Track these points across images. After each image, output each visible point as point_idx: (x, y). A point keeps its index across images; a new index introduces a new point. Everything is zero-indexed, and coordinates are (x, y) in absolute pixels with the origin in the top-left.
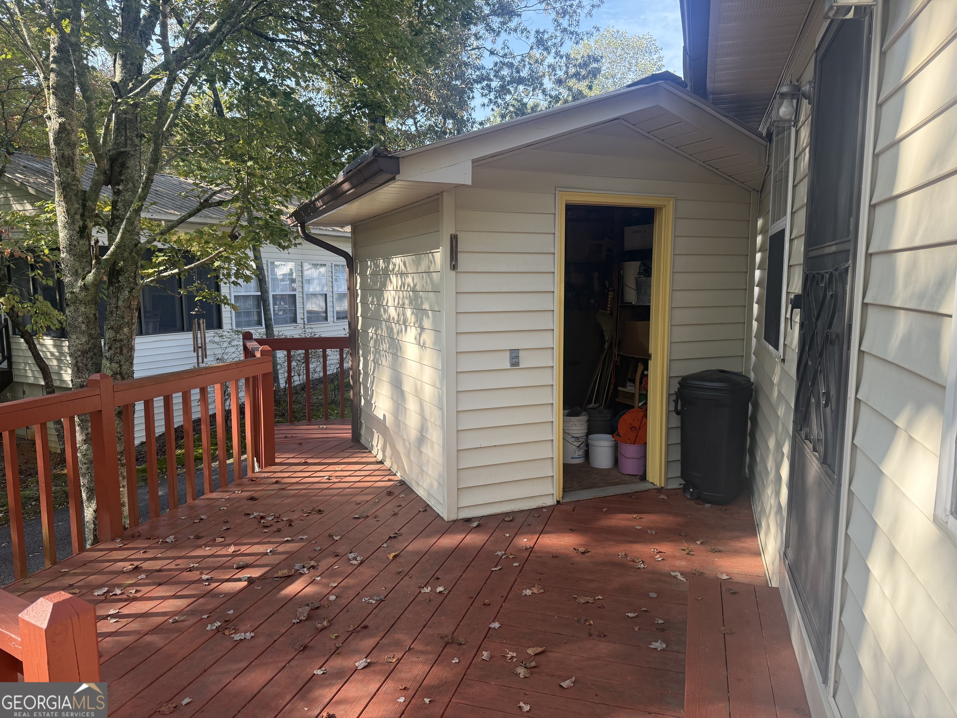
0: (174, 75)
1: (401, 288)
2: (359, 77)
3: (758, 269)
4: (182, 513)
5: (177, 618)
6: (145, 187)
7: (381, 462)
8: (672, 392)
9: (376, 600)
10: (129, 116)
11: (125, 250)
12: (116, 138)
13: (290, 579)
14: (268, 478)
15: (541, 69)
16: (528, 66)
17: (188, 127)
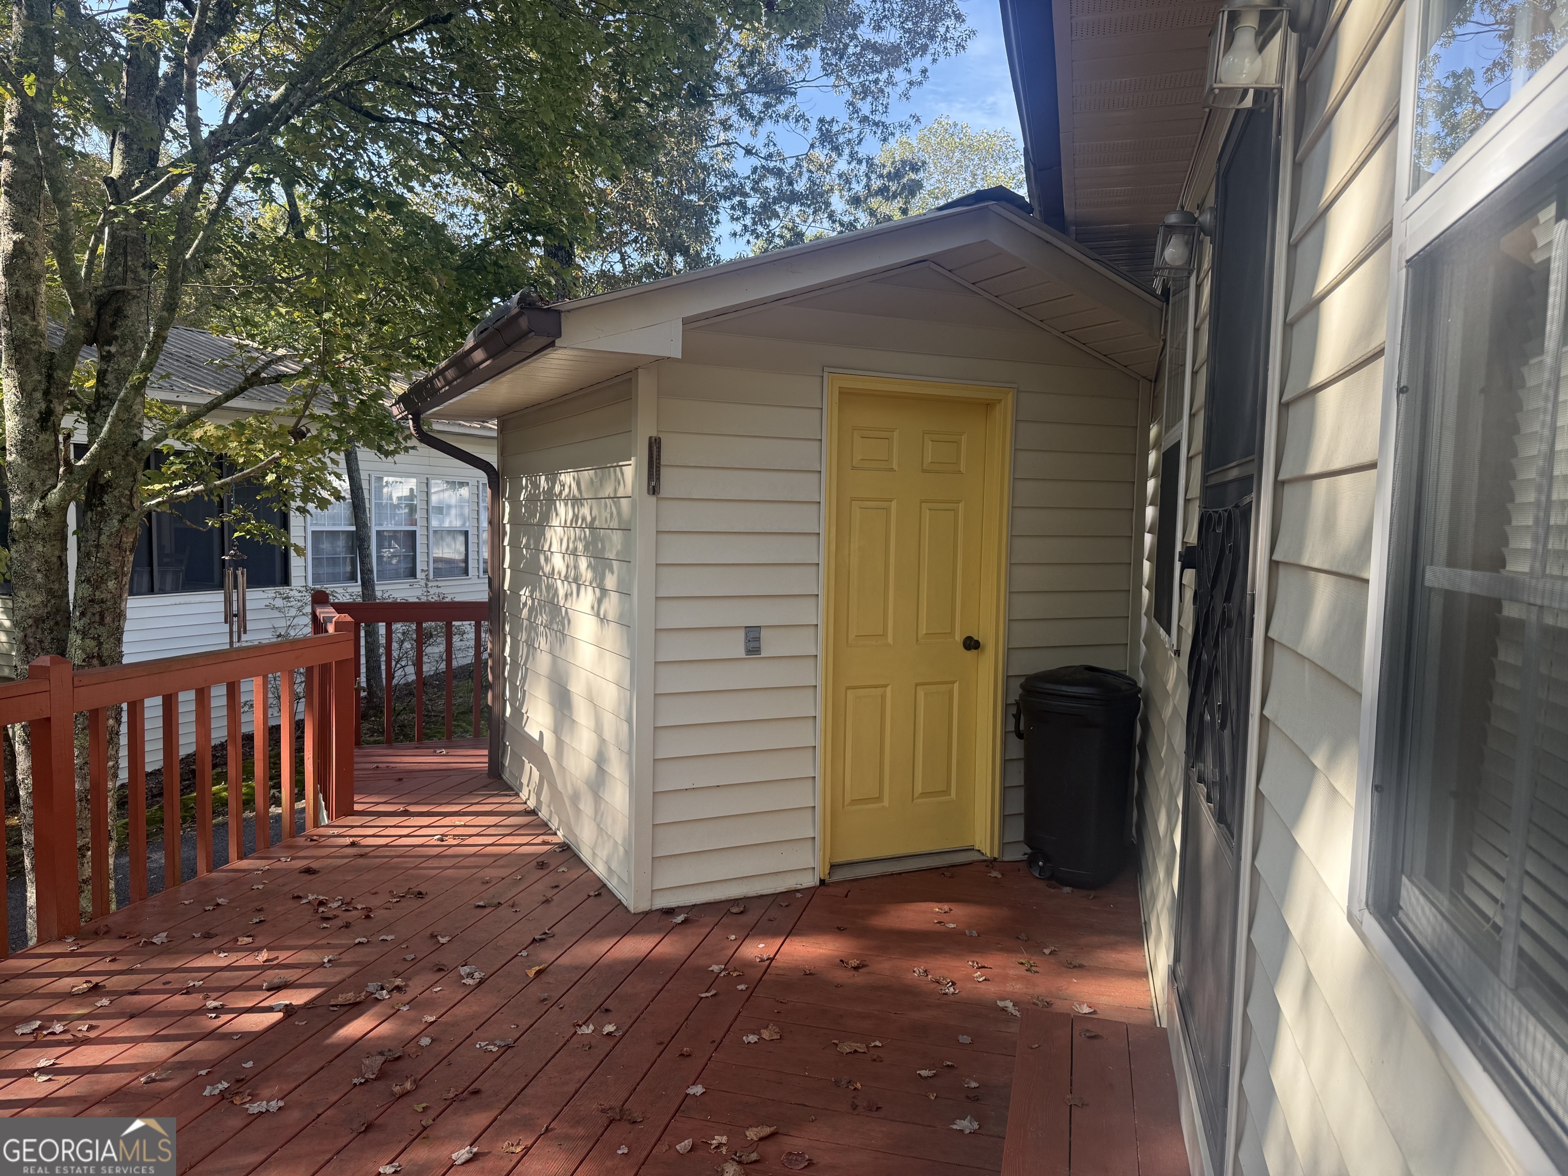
0: (205, 169)
1: (571, 524)
2: (519, 183)
3: (1150, 504)
4: (186, 894)
5: (154, 1074)
6: (153, 348)
7: (533, 812)
8: (1012, 700)
9: (499, 1046)
10: (133, 234)
11: (116, 452)
12: (108, 268)
13: (355, 1009)
14: (339, 836)
15: (827, 180)
16: (806, 175)
17: (238, 255)
